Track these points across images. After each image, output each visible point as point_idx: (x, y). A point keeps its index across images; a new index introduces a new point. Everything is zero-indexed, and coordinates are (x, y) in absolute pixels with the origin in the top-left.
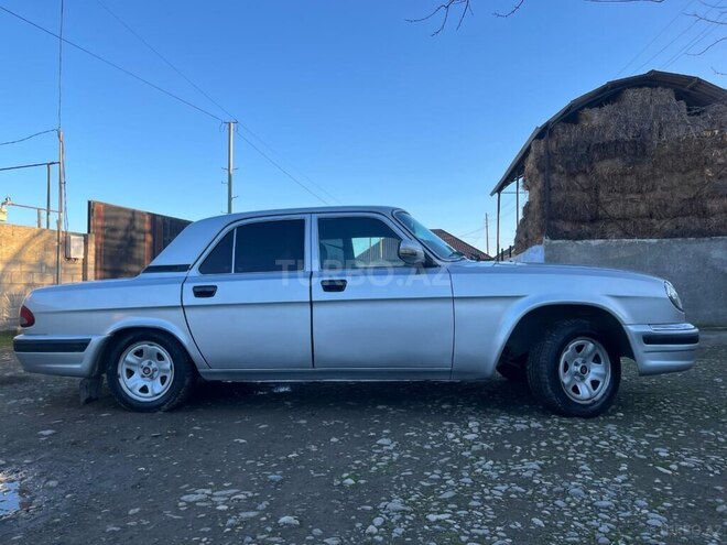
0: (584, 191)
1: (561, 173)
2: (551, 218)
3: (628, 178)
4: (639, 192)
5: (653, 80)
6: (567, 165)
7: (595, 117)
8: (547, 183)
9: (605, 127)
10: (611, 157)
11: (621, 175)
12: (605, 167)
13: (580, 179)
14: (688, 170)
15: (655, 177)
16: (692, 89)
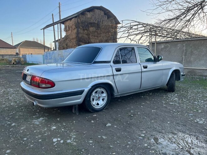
0: (86, 35)
1: (81, 29)
2: (79, 42)
3: (96, 33)
4: (98, 37)
5: (101, 8)
6: (83, 27)
7: (89, 15)
8: (78, 31)
9: (91, 18)
10: (93, 27)
11: (94, 32)
12: (91, 29)
13: (86, 31)
14: (107, 33)
15: (101, 34)
16: (107, 13)
